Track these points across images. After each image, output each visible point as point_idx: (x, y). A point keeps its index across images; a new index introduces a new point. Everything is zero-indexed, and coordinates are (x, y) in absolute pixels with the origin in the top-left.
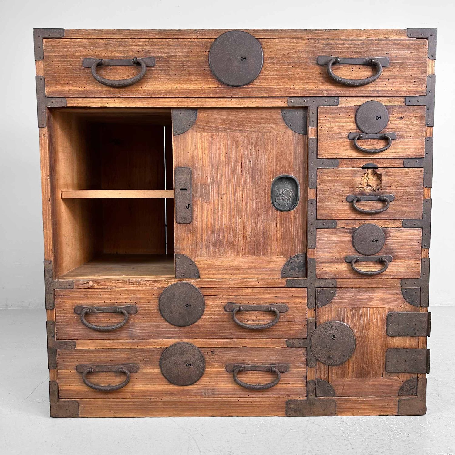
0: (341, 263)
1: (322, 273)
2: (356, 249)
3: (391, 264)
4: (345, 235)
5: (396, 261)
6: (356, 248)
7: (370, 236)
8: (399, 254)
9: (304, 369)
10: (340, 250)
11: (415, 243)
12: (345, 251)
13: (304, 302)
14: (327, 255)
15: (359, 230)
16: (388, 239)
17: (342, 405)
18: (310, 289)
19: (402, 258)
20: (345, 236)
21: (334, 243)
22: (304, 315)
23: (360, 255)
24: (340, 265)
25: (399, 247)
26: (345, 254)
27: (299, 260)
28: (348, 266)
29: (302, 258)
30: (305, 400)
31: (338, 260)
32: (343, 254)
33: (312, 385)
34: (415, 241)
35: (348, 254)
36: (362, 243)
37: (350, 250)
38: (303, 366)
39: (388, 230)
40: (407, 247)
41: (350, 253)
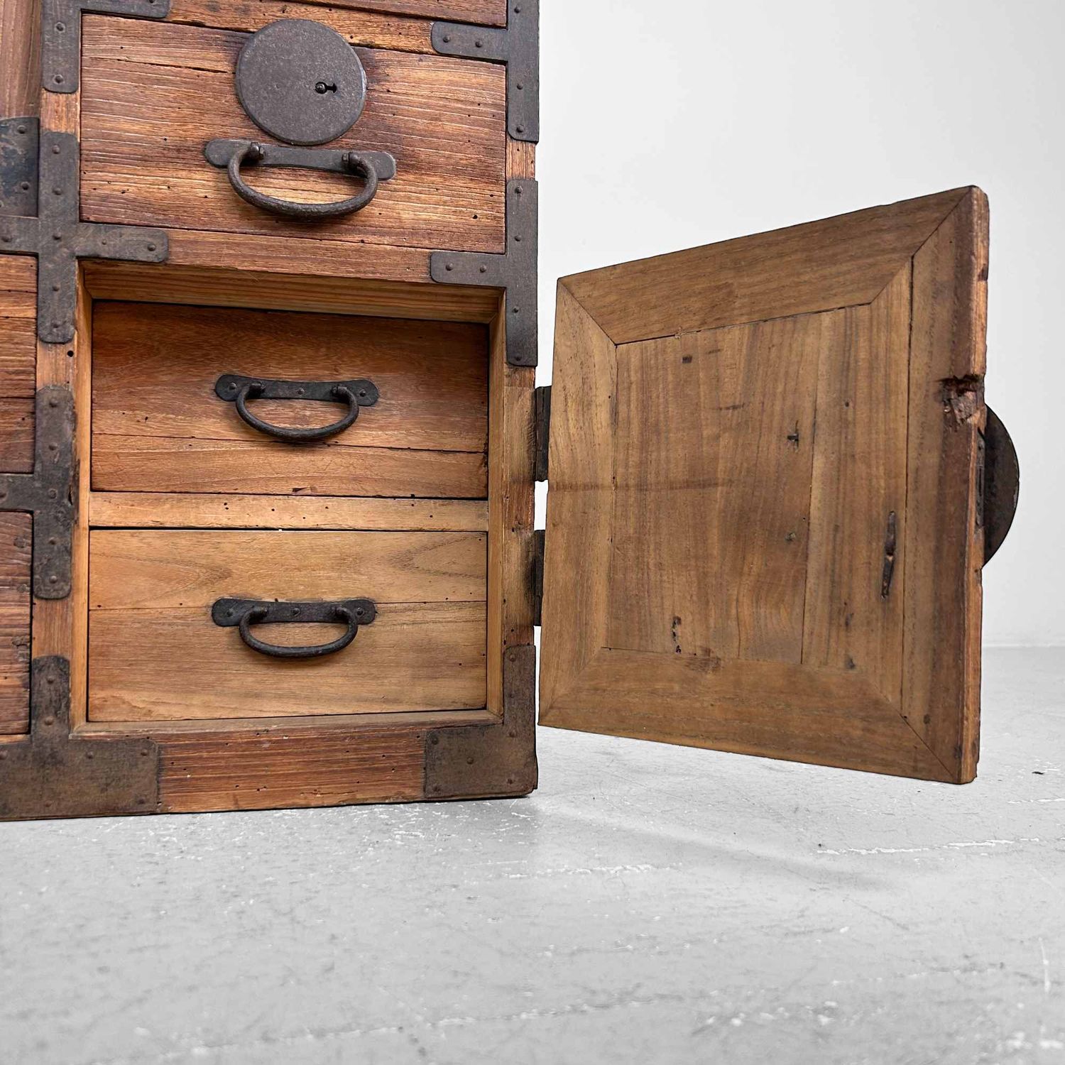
0: (187, 166)
1: (105, 198)
2: (249, 116)
3: (390, 187)
4: (204, 53)
5: (411, 177)
6: (251, 107)
7: (305, 68)
8: (424, 153)
9: (16, 610)
10: (186, 111)
11: (480, 113)
12: (206, 118)
13: (22, 315)
14: (126, 126)
15: (261, 37)
16: (377, 87)
17: (190, 764)
18: (52, 261)
19: (432, 168)
20: (203, 59)
21: (159, 82)
22: (23, 372)
23: (268, 139)
24: (184, 173)
25: (422, 124)
26: (204, 132)
27: (7, 141)
28: (217, 180)
29: (25, 137)
30: (19, 744)
31: (175, 154)
32: (196, 128)
33: (51, 677)
34: (482, 108)
35: (217, 131)
36: (274, 92)
37: (226, 114)
38: (13, 595)
39: (378, 55)
40: (450, 127)
41: (225, 129)
